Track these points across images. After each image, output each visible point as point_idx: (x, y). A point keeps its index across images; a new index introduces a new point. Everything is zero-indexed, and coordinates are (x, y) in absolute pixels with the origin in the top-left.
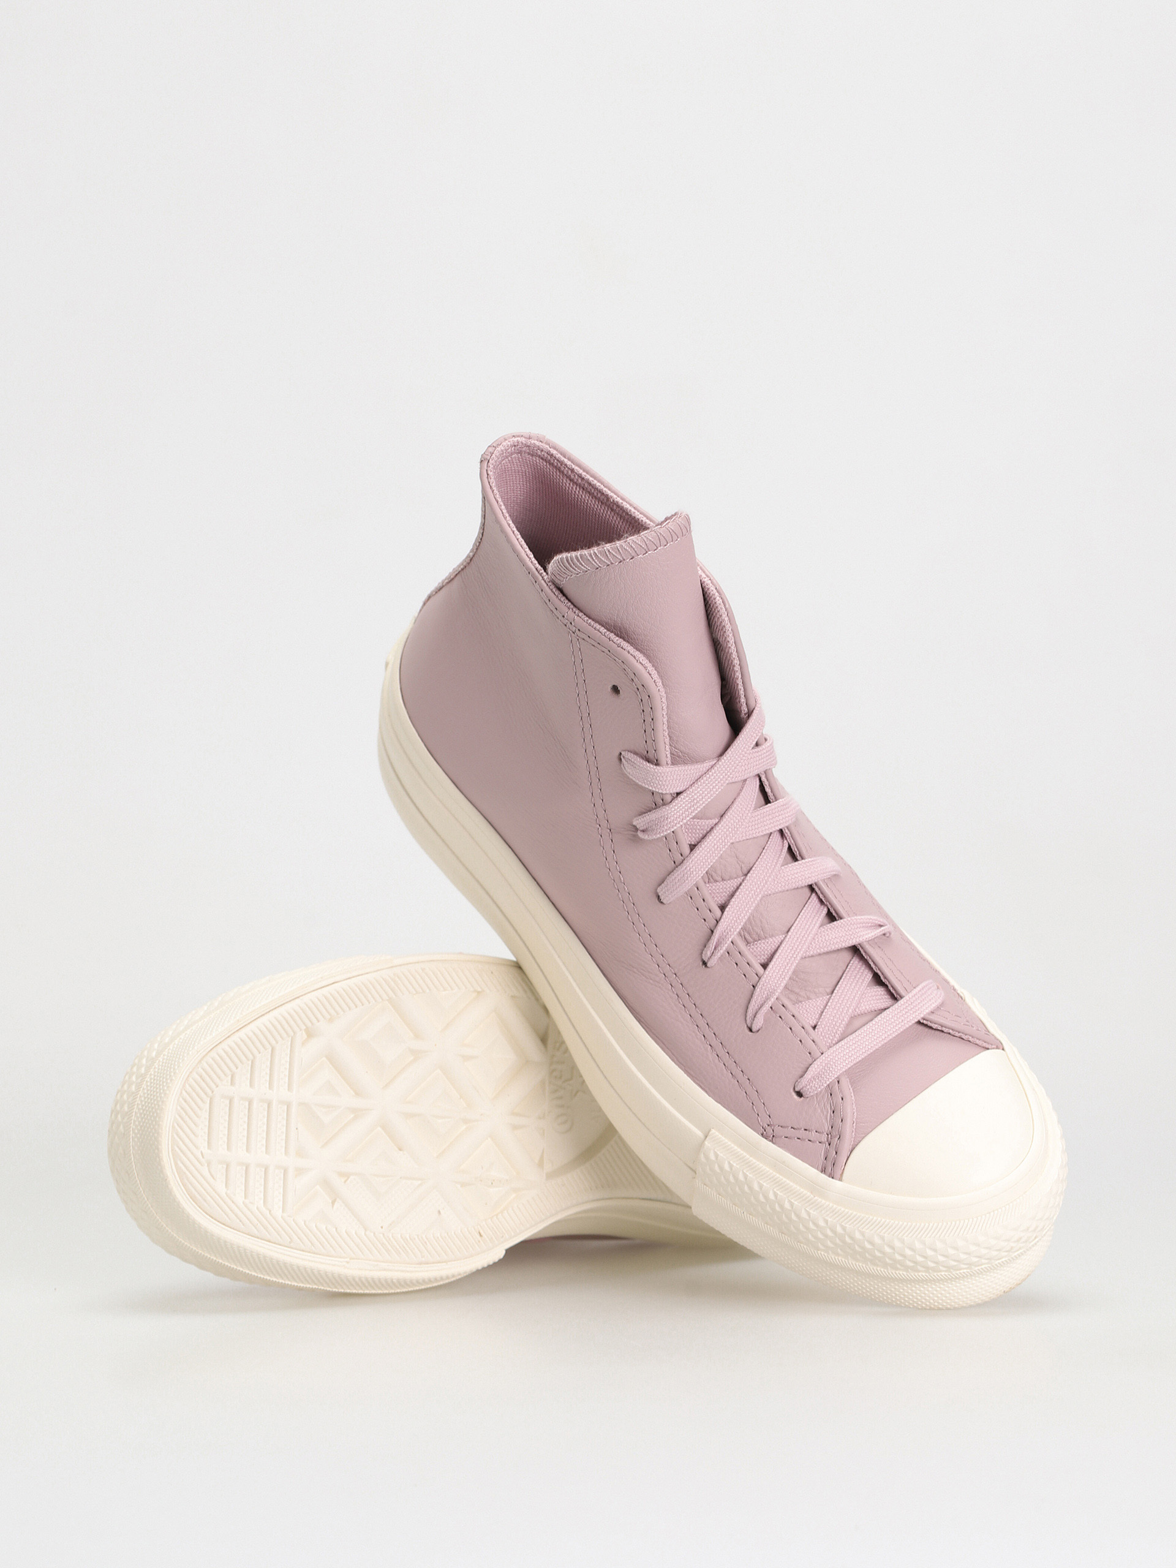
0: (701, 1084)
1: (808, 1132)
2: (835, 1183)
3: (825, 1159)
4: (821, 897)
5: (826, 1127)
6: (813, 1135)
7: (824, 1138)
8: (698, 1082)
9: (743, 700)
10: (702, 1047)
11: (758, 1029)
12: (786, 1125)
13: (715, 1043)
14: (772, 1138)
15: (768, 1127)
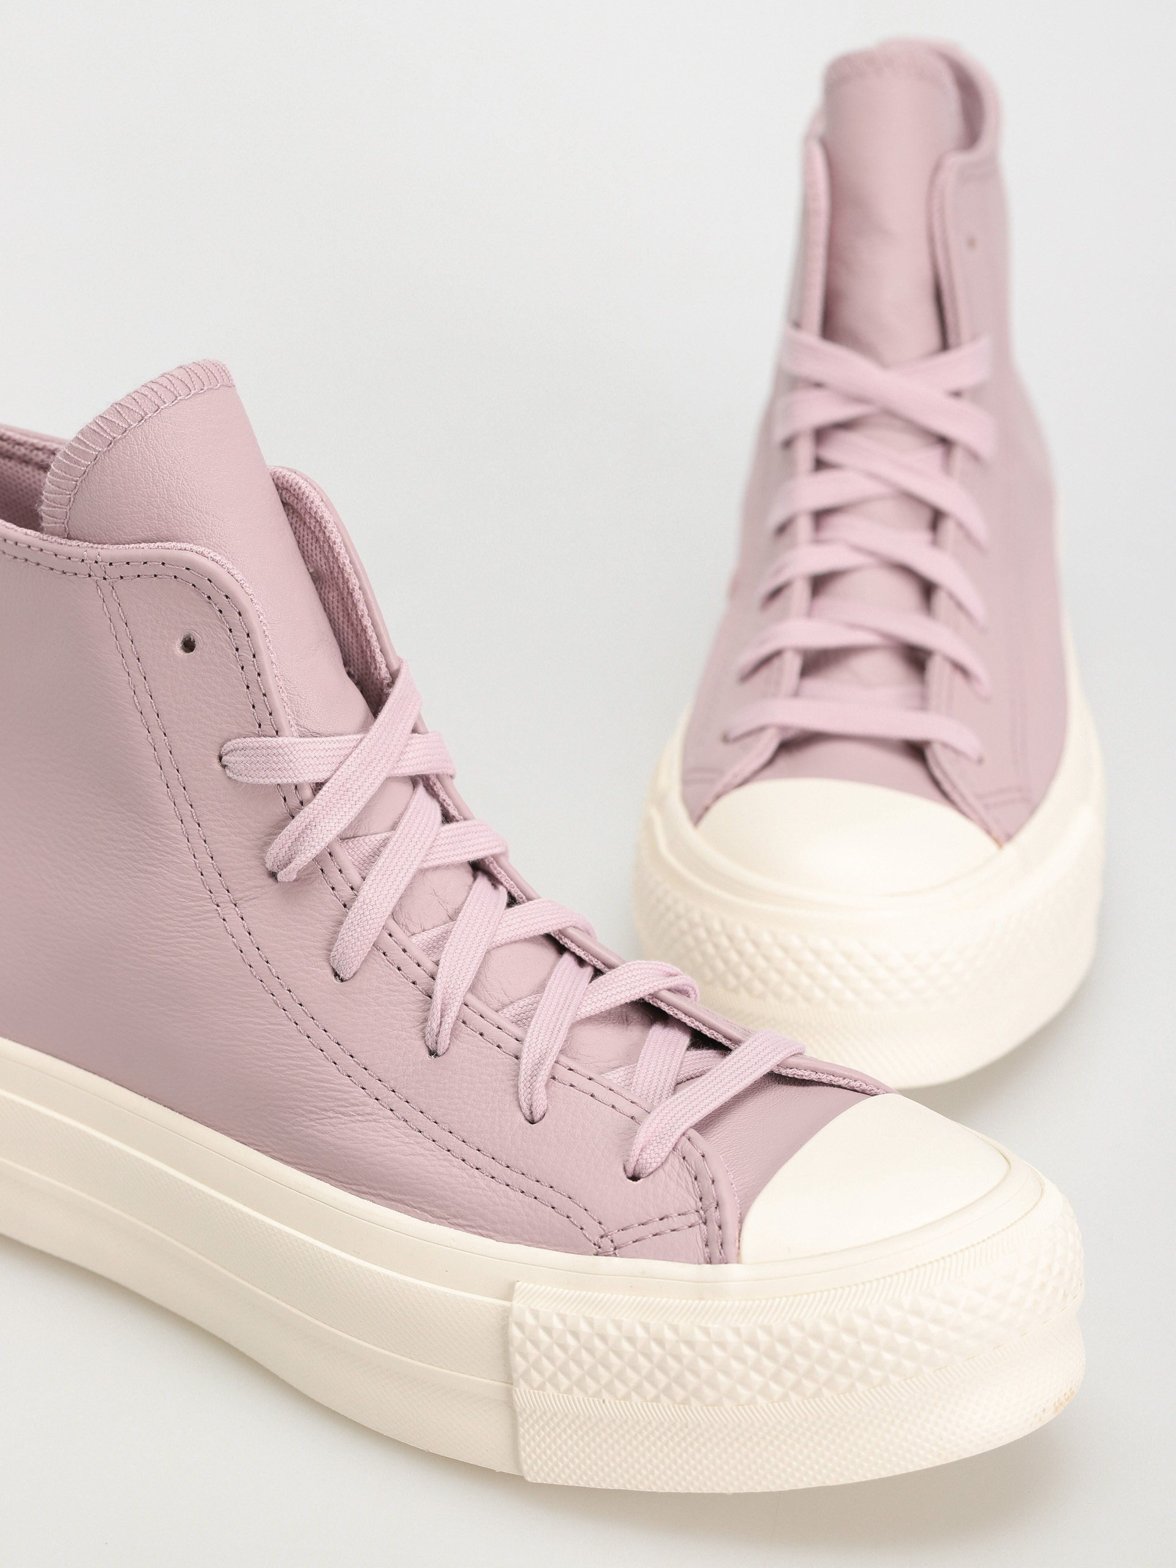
0: (480, 1231)
1: (666, 1219)
2: (731, 1269)
3: (706, 1245)
4: (578, 953)
5: (692, 1203)
6: (676, 1222)
7: (694, 1218)
8: (475, 1230)
9: (379, 657)
10: (464, 1175)
11: (542, 1113)
12: (629, 1224)
13: (483, 1160)
14: (617, 1250)
15: (602, 1240)
